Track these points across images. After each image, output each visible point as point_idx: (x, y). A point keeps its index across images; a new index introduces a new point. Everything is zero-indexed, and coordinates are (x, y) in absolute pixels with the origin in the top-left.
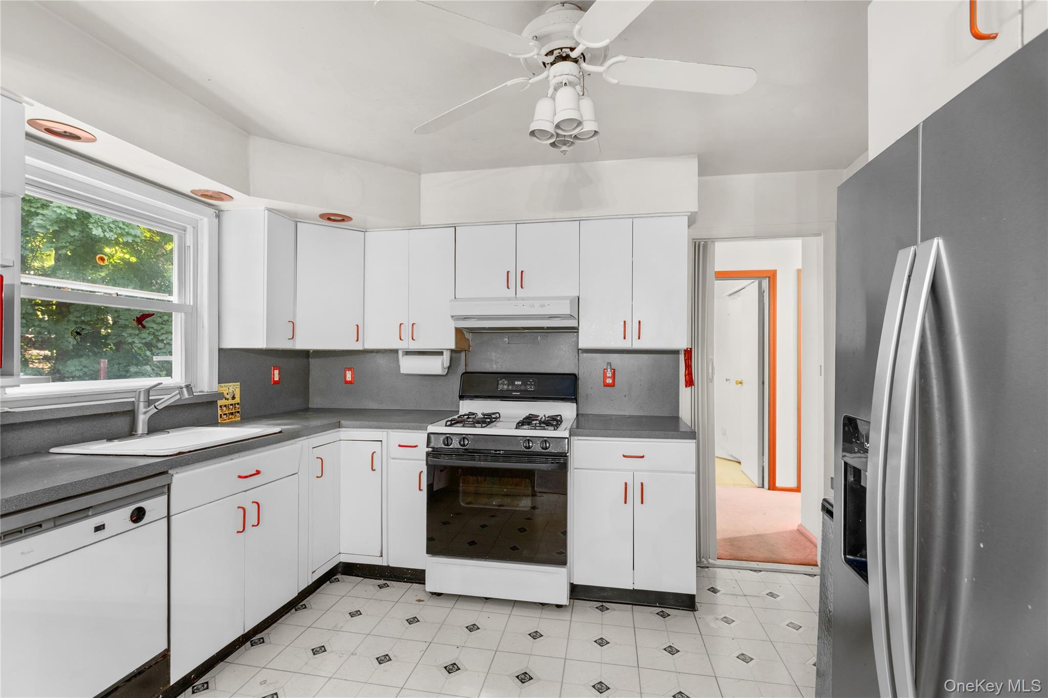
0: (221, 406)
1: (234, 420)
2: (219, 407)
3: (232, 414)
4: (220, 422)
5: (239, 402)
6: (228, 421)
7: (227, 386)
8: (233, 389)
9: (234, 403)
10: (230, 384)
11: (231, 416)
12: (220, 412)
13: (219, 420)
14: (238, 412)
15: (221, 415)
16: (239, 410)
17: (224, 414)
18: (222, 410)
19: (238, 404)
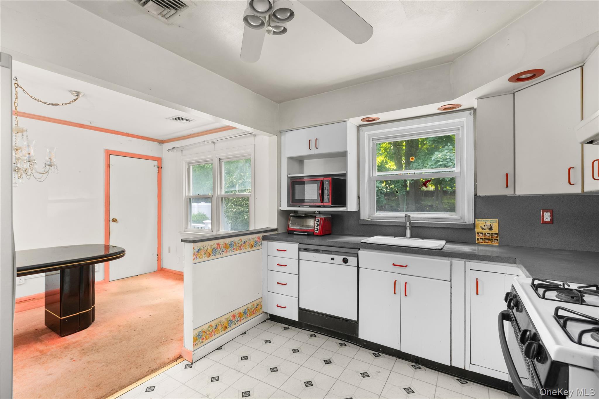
0: (478, 233)
1: (491, 244)
2: (476, 233)
3: (489, 240)
4: (477, 243)
5: (498, 232)
6: (485, 244)
7: (484, 221)
8: (491, 224)
9: (491, 233)
10: (487, 220)
11: (487, 241)
12: (477, 237)
13: (477, 241)
14: (497, 240)
15: (478, 239)
16: (498, 238)
17: (480, 239)
18: (479, 236)
19: (495, 234)
